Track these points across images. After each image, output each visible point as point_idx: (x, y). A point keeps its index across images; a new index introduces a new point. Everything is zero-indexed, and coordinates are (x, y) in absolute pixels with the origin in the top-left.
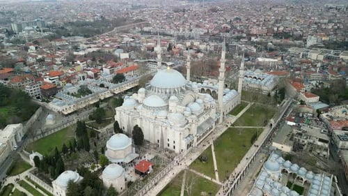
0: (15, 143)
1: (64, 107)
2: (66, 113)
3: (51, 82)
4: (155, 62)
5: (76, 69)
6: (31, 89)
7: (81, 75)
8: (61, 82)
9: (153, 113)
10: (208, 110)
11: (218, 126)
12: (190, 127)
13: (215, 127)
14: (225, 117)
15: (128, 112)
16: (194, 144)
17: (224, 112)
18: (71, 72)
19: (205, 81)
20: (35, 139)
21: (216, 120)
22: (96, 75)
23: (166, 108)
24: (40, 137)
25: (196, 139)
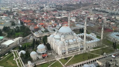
0: (19, 42)
1: (37, 35)
2: (37, 37)
3: (38, 26)
4: (81, 24)
5: (49, 23)
6: (31, 28)
7: (49, 25)
8: (42, 27)
9: (55, 40)
10: (77, 43)
11: (82, 51)
12: (65, 47)
13: (80, 51)
14: (89, 48)
15: (50, 39)
16: (66, 54)
17: (89, 47)
18: (47, 24)
19: (91, 34)
20: (24, 42)
21: (81, 48)
22: (55, 26)
23: (60, 39)
24: (26, 42)
25: (67, 52)
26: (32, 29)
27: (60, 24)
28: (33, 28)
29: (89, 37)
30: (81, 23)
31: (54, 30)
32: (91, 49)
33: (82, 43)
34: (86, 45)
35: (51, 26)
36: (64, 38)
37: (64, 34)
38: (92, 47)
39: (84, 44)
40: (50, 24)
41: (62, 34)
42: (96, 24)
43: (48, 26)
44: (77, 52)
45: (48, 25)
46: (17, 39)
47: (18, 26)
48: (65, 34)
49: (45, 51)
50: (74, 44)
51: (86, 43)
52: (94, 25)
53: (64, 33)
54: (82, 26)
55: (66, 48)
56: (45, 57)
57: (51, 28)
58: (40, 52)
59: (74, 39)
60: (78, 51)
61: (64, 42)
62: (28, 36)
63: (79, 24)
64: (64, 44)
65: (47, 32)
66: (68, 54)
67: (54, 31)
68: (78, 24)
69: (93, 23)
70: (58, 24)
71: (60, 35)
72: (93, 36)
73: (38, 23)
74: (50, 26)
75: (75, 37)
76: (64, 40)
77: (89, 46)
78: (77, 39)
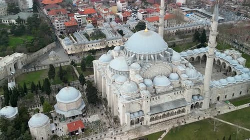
1: (70, 47)
3: (77, 19)
4: (201, 13)
5: (111, 9)
6: (58, 24)
7: (109, 17)
8: (87, 21)
9: (112, 75)
10: (181, 88)
11: (197, 111)
12: (140, 102)
13: (189, 112)
14: (219, 103)
15: (100, 67)
16: (144, 123)
17: (219, 97)
18: (104, 12)
19: (227, 51)
20: (30, 70)
21: (194, 103)
22: (125, 19)
23: (127, 74)
24: (33, 70)
25: (147, 118)
26: (59, 26)
27: (140, 12)
28: (62, 23)
29: (221, 61)
30: (200, 10)
31: (121, 32)
32: (226, 107)
33: (198, 87)
34: (211, 93)
35: (113, 17)
36: (139, 73)
37: (140, 59)
38: (229, 97)
39: (203, 90)
40: (112, 14)
41: (135, 58)
42: (242, 11)
43: (106, 18)
44: (178, 115)
45: (106, 15)
46: (9, 59)
47: (21, 18)
48: (145, 59)
49: (80, 107)
50: (171, 91)
51: (211, 87)
52: (236, 18)
53: (140, 55)
54: (201, 20)
55: (144, 105)
56: (77, 131)
57: (113, 23)
58: (62, 113)
59: (174, 76)
60: (183, 111)
61: (138, 87)
62: (45, 50)
63: (193, 14)
64: (139, 92)
65: (99, 40)
66: (149, 123)
67: (120, 36)
68: (192, 12)
69: (235, 9)
70: (136, 12)
71: (130, 61)
72: (235, 62)
73: (80, 9)
74: (111, 19)
75: (175, 69)
76: (138, 78)
77: (219, 95)
78: (184, 76)
